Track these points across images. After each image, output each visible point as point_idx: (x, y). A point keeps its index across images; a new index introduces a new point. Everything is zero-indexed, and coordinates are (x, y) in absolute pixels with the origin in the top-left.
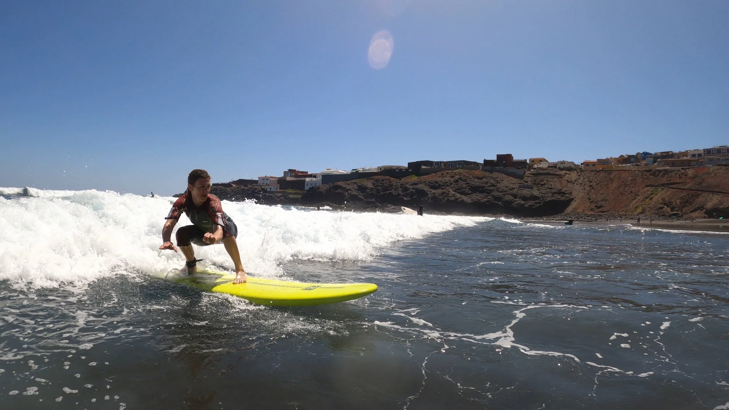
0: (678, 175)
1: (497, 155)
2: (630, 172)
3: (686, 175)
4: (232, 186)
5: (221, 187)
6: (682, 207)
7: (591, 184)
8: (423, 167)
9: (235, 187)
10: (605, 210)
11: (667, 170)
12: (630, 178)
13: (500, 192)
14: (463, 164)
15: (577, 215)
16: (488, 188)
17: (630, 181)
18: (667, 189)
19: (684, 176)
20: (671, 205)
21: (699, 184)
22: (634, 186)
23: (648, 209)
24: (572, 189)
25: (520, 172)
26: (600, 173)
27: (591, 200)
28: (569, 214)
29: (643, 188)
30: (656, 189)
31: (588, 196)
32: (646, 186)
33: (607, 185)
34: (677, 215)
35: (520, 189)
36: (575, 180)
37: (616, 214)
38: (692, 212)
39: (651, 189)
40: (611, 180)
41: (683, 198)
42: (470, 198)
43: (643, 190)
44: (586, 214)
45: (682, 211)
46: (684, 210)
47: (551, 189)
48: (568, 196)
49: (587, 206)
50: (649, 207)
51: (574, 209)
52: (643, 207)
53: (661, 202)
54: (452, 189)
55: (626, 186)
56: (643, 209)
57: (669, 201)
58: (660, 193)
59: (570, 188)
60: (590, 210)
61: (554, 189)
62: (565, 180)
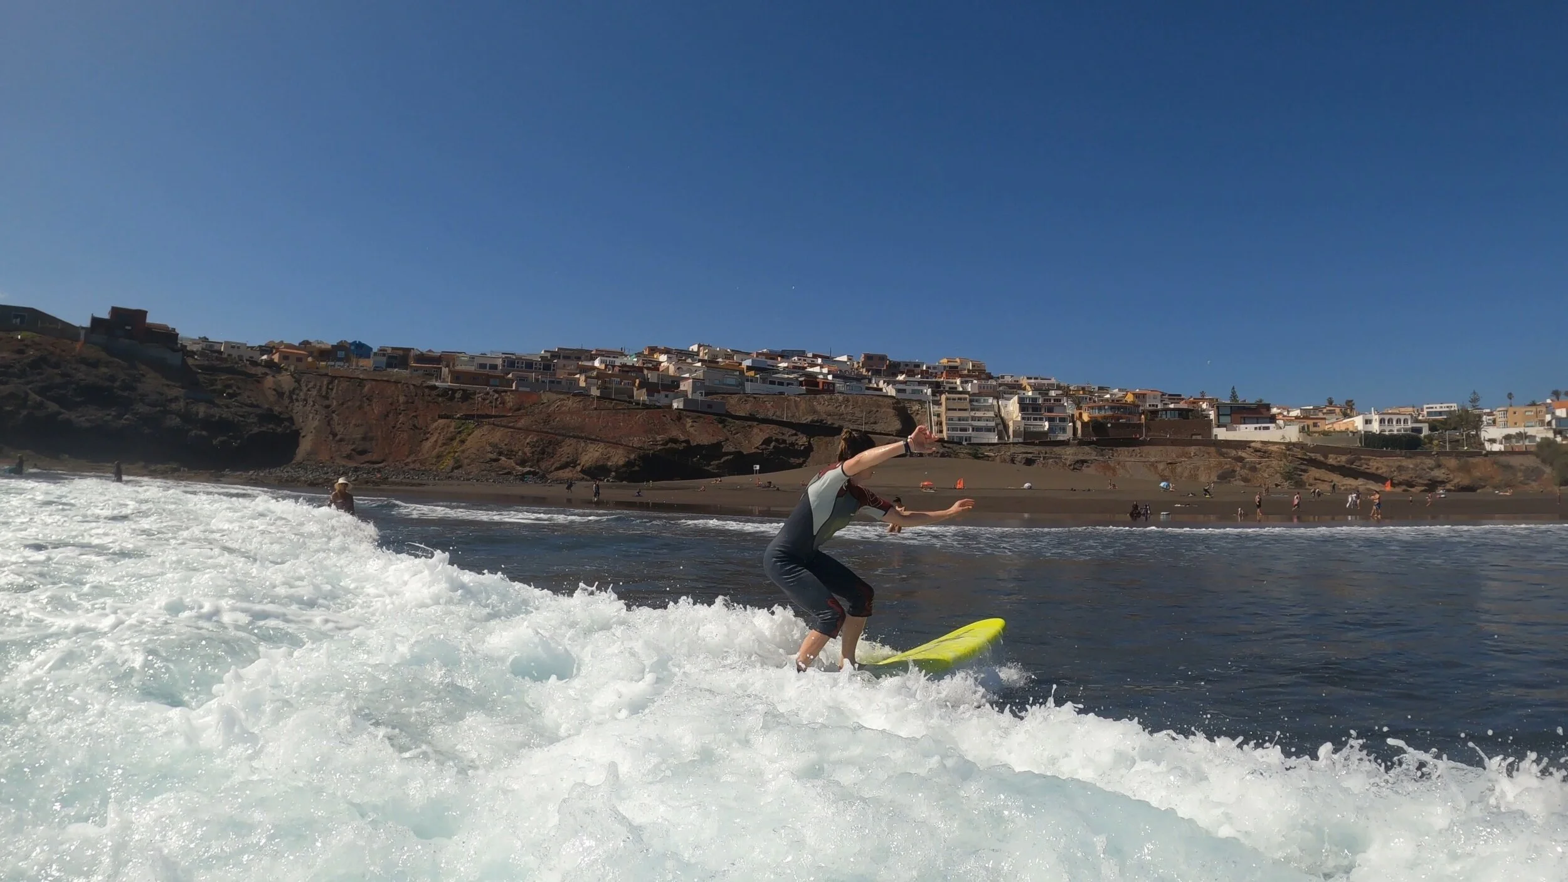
0: (488, 401)
2: (399, 385)
3: (503, 403)
6: (538, 461)
7: (327, 402)
10: (375, 458)
11: (467, 390)
12: (402, 399)
13: (149, 405)
14: (31, 318)
15: (324, 467)
16: (120, 392)
17: (403, 403)
18: (486, 426)
19: (500, 404)
20: (515, 456)
21: (544, 422)
22: (414, 414)
23: (466, 461)
24: (289, 409)
25: (175, 359)
26: (339, 382)
27: (338, 437)
28: (301, 463)
29: (435, 421)
30: (463, 424)
31: (329, 428)
32: (439, 417)
33: (360, 407)
34: (534, 474)
35: (188, 401)
36: (290, 391)
37: (406, 468)
38: (557, 469)
39: (453, 424)
40: (368, 399)
41: (534, 446)
42: (83, 416)
43: (436, 424)
44: (343, 466)
45: (539, 467)
46: (543, 465)
47: (252, 405)
48: (287, 423)
49: (333, 449)
50: (466, 458)
51: (309, 454)
52: (454, 457)
53: (489, 449)
54: (30, 386)
55: (400, 414)
56: (457, 461)
57: (504, 447)
58: (477, 433)
59: (287, 407)
60: (344, 457)
61: (257, 406)
62: (270, 388)
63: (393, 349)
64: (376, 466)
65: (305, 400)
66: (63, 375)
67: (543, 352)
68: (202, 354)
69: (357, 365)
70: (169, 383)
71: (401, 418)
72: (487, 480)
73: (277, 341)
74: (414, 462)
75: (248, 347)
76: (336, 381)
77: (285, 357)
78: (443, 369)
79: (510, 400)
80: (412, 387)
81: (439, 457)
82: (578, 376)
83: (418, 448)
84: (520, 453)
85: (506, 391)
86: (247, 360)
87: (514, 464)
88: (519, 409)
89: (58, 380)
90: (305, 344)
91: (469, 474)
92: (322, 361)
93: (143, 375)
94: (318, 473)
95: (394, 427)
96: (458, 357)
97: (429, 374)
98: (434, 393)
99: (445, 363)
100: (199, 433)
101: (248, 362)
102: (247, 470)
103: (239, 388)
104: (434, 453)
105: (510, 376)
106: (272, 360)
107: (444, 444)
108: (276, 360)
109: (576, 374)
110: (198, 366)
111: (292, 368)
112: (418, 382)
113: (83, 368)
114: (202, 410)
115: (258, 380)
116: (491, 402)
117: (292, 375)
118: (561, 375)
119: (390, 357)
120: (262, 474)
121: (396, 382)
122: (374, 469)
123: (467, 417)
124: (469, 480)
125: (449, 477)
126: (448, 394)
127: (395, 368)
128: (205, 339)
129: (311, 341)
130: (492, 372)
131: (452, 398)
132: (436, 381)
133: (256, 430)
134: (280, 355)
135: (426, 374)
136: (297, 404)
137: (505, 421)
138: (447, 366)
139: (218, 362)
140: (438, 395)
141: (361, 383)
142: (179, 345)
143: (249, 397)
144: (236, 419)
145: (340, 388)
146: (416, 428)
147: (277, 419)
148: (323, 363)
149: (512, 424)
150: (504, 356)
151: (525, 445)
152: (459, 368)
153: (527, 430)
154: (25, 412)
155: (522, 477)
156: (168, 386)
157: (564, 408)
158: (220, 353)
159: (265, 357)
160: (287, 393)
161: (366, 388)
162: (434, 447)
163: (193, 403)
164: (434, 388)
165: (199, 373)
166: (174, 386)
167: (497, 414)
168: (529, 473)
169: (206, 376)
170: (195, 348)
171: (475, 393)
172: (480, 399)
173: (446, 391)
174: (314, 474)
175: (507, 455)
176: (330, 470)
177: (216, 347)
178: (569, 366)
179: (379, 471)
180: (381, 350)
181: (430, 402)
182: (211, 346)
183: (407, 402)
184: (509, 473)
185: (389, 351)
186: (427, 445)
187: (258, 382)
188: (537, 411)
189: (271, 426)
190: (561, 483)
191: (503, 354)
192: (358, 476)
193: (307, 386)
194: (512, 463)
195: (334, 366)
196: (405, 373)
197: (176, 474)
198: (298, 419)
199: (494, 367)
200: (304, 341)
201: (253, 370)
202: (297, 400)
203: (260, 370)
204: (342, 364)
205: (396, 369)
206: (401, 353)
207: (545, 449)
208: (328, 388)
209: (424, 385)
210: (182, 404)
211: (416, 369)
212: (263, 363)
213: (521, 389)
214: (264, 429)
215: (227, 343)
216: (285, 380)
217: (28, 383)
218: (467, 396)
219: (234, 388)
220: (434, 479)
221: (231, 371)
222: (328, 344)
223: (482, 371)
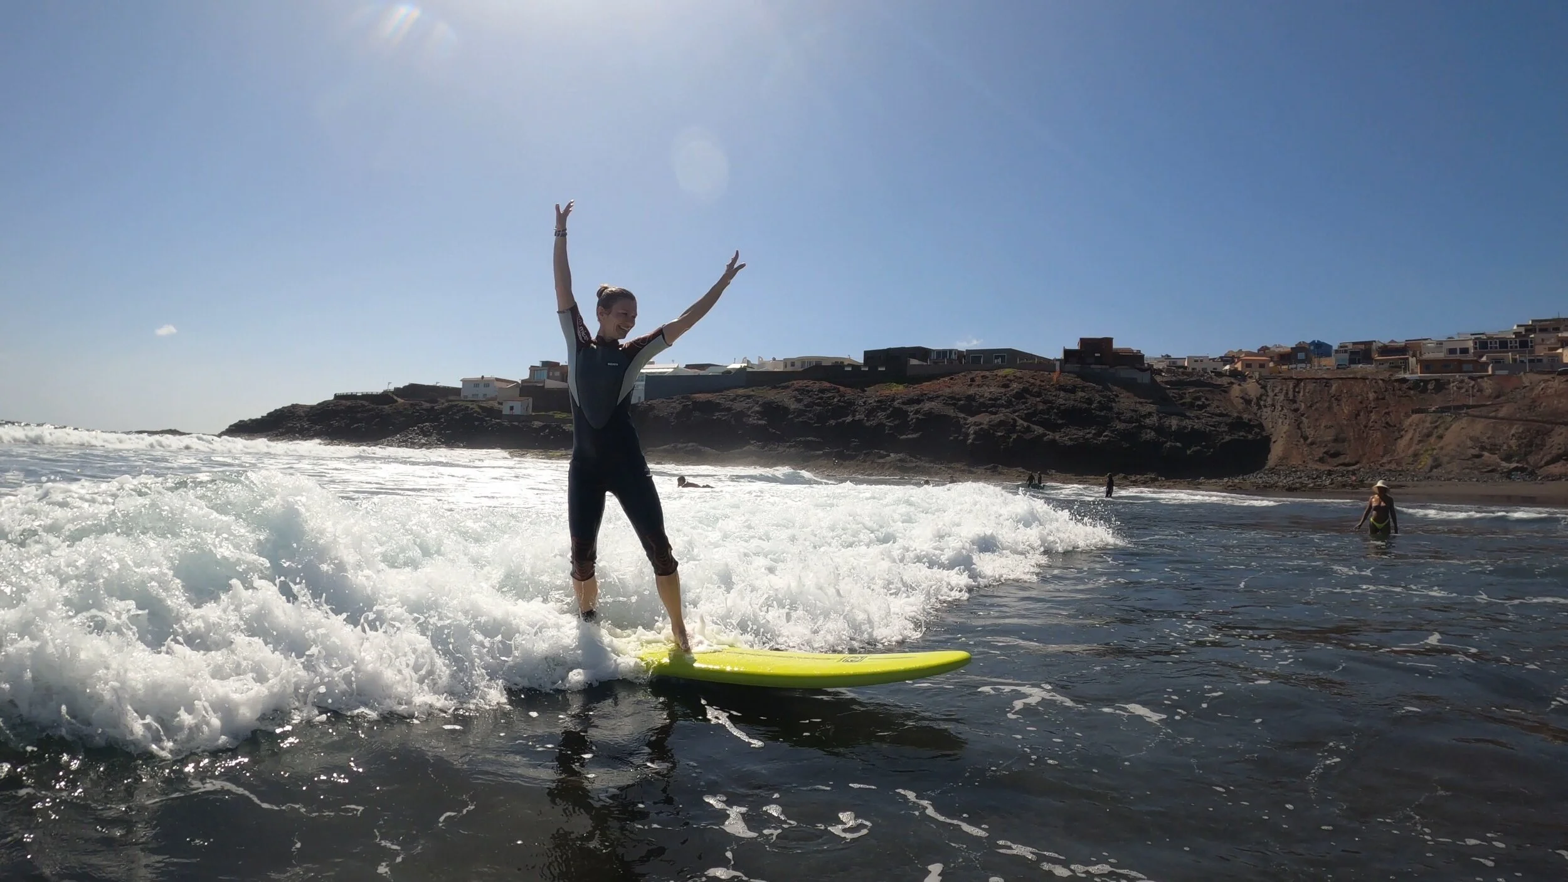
0: (1463, 390)
1: (1081, 339)
2: (1367, 381)
3: (1481, 390)
4: (397, 401)
5: (364, 402)
7: (1295, 406)
8: (914, 362)
9: (404, 404)
10: (1348, 460)
11: (1439, 380)
12: (1371, 396)
13: (1124, 421)
14: (1010, 357)
15: (1297, 471)
16: (1098, 413)
17: (1374, 401)
18: (1466, 418)
19: (1478, 391)
20: (1499, 450)
21: (1530, 409)
22: (1387, 411)
23: (1446, 459)
24: (1258, 415)
25: (1145, 378)
26: (1305, 384)
27: (1309, 441)
28: (1274, 469)
29: (1407, 416)
30: (1439, 418)
31: (1299, 431)
32: (1413, 412)
33: (1330, 408)
34: (1522, 470)
35: (1161, 415)
36: (1257, 398)
37: (1381, 469)
38: (1548, 463)
39: (1429, 419)
40: (1336, 399)
41: (1520, 438)
42: (1066, 436)
43: (1410, 420)
44: (1316, 470)
45: (1528, 463)
46: (1532, 459)
47: (1221, 415)
48: (1257, 430)
49: (1306, 453)
50: (1446, 456)
51: (1281, 459)
52: (1431, 455)
53: (1469, 443)
54: (1017, 414)
55: (1371, 412)
56: (1435, 459)
57: (1487, 441)
58: (1455, 427)
59: (1256, 414)
60: (1317, 461)
61: (1226, 415)
62: (1237, 397)
63: (1354, 343)
64: (1351, 468)
65: (1273, 405)
66: (1045, 402)
67: (1515, 327)
68: (1168, 371)
69: (1320, 366)
70: (1141, 400)
71: (1373, 417)
72: (1470, 479)
73: (1236, 350)
74: (1390, 462)
75: (1210, 359)
76: (1302, 384)
77: (1248, 365)
78: (1410, 359)
79: (1488, 386)
80: (1380, 382)
81: (1416, 455)
82: (1560, 351)
83: (1394, 447)
84: (1505, 447)
85: (1482, 377)
86: (1212, 372)
87: (1499, 460)
88: (1498, 397)
89: (1041, 407)
90: (1264, 350)
91: (1449, 473)
92: (1283, 365)
93: (1117, 396)
94: (1292, 478)
95: (1366, 427)
96: (1424, 344)
97: (1395, 367)
98: (1405, 386)
99: (1411, 353)
100: (1173, 444)
101: (1213, 374)
102: (1221, 477)
103: (1207, 399)
104: (1411, 452)
105: (1484, 359)
106: (1236, 369)
107: (1420, 441)
108: (1240, 369)
109: (1558, 349)
110: (1167, 383)
111: (1257, 375)
112: (1386, 375)
113: (1062, 394)
114: (1174, 423)
115: (1224, 390)
116: (1467, 391)
117: (1257, 382)
118: (1541, 351)
119: (1352, 353)
120: (1237, 481)
121: (1364, 379)
122: (1348, 472)
123: (1443, 410)
124: (1450, 480)
125: (1429, 478)
126: (1419, 386)
127: (1359, 363)
128: (1168, 357)
129: (1269, 346)
130: (1463, 357)
131: (1424, 390)
132: (1405, 373)
133: (1227, 438)
134: (1242, 363)
135: (1392, 367)
136: (1265, 410)
137: (1484, 411)
138: (1414, 355)
139: (1185, 377)
140: (1409, 388)
141: (1327, 382)
142: (1146, 365)
143: (1218, 407)
144: (1207, 429)
145: (1307, 391)
146: (1390, 426)
147: (1248, 426)
148: (1285, 367)
149: (1493, 414)
150: (1473, 337)
151: (1510, 436)
152: (1426, 356)
153: (1510, 420)
154: (1014, 436)
155: (1508, 474)
156: (1141, 403)
157: (1550, 391)
158: (1185, 368)
159: (1227, 367)
160: (1255, 400)
161: (1334, 388)
162: (1409, 445)
163: (1166, 417)
164: (1404, 380)
165: (1169, 389)
166: (1146, 402)
167: (1475, 403)
168: (1516, 469)
169: (1174, 391)
170: (1161, 366)
171: (1449, 383)
172: (1455, 388)
173: (1417, 382)
174: (1288, 479)
175: (1491, 449)
176: (1303, 475)
177: (1179, 363)
178: (1548, 340)
179: (1354, 474)
180: (1341, 347)
181: (1402, 396)
182: (1174, 363)
183: (1377, 399)
184: (1492, 471)
185: (1350, 347)
186: (1402, 443)
187: (1226, 392)
188: (1519, 396)
189: (1241, 434)
190: (1553, 480)
191: (1472, 335)
192: (1332, 480)
193: (1273, 391)
194: (1495, 458)
195: (1296, 368)
196: (1370, 368)
197: (1157, 483)
198: (1268, 425)
199: (1465, 351)
200: (1263, 347)
201: (1219, 381)
202: (1265, 406)
203: (1225, 381)
204: (1303, 365)
205: (1360, 365)
206: (1362, 347)
207: (1533, 441)
208: (1294, 391)
209: (1393, 379)
210: (1155, 418)
211: (1382, 363)
212: (1228, 373)
213: (1498, 372)
214: (1236, 437)
215: (1189, 358)
216: (1252, 388)
217: (1015, 412)
218: (1440, 386)
219: (1203, 400)
220: (1413, 480)
221: (1198, 384)
222: (1288, 348)
223: (1453, 357)
